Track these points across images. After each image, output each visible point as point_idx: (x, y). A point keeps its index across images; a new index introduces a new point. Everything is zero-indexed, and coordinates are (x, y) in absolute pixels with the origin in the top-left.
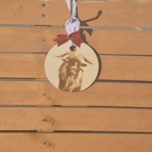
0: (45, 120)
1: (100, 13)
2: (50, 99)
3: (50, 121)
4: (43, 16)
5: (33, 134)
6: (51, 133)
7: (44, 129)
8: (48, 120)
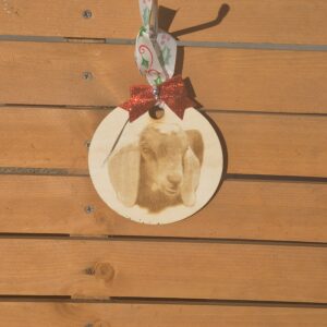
0: (90, 272)
1: (224, 10)
2: (102, 220)
3: (103, 273)
4: (86, 14)
5: (60, 305)
6: (104, 301)
7: (87, 293)
8: (98, 271)
